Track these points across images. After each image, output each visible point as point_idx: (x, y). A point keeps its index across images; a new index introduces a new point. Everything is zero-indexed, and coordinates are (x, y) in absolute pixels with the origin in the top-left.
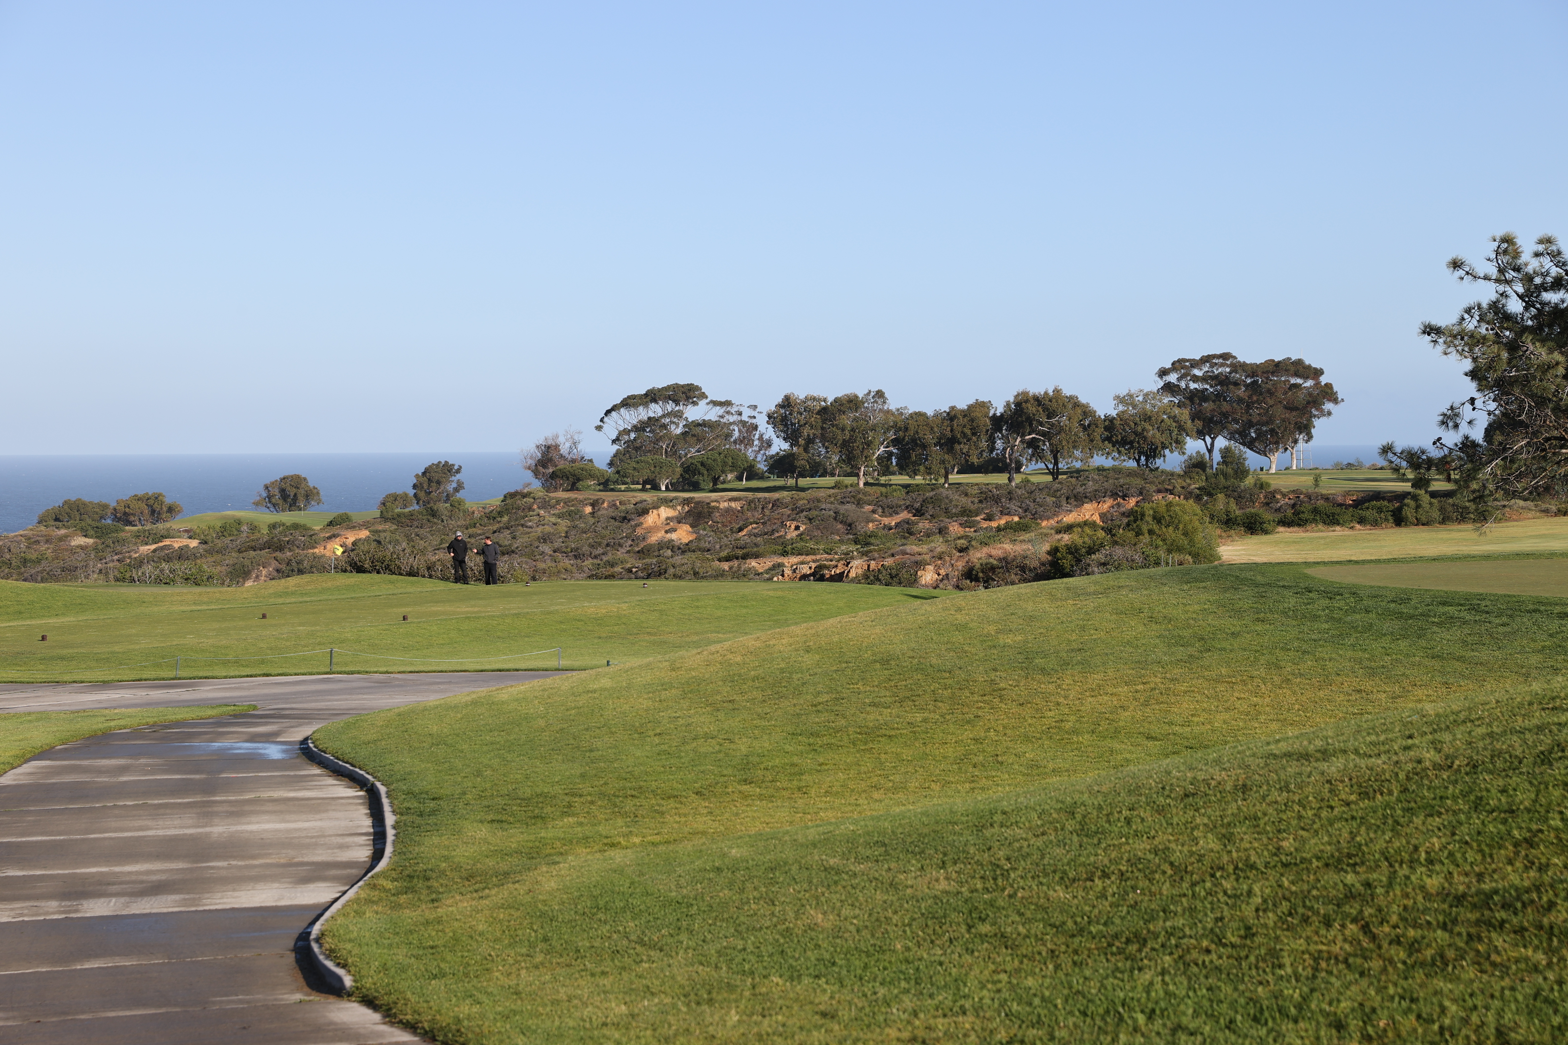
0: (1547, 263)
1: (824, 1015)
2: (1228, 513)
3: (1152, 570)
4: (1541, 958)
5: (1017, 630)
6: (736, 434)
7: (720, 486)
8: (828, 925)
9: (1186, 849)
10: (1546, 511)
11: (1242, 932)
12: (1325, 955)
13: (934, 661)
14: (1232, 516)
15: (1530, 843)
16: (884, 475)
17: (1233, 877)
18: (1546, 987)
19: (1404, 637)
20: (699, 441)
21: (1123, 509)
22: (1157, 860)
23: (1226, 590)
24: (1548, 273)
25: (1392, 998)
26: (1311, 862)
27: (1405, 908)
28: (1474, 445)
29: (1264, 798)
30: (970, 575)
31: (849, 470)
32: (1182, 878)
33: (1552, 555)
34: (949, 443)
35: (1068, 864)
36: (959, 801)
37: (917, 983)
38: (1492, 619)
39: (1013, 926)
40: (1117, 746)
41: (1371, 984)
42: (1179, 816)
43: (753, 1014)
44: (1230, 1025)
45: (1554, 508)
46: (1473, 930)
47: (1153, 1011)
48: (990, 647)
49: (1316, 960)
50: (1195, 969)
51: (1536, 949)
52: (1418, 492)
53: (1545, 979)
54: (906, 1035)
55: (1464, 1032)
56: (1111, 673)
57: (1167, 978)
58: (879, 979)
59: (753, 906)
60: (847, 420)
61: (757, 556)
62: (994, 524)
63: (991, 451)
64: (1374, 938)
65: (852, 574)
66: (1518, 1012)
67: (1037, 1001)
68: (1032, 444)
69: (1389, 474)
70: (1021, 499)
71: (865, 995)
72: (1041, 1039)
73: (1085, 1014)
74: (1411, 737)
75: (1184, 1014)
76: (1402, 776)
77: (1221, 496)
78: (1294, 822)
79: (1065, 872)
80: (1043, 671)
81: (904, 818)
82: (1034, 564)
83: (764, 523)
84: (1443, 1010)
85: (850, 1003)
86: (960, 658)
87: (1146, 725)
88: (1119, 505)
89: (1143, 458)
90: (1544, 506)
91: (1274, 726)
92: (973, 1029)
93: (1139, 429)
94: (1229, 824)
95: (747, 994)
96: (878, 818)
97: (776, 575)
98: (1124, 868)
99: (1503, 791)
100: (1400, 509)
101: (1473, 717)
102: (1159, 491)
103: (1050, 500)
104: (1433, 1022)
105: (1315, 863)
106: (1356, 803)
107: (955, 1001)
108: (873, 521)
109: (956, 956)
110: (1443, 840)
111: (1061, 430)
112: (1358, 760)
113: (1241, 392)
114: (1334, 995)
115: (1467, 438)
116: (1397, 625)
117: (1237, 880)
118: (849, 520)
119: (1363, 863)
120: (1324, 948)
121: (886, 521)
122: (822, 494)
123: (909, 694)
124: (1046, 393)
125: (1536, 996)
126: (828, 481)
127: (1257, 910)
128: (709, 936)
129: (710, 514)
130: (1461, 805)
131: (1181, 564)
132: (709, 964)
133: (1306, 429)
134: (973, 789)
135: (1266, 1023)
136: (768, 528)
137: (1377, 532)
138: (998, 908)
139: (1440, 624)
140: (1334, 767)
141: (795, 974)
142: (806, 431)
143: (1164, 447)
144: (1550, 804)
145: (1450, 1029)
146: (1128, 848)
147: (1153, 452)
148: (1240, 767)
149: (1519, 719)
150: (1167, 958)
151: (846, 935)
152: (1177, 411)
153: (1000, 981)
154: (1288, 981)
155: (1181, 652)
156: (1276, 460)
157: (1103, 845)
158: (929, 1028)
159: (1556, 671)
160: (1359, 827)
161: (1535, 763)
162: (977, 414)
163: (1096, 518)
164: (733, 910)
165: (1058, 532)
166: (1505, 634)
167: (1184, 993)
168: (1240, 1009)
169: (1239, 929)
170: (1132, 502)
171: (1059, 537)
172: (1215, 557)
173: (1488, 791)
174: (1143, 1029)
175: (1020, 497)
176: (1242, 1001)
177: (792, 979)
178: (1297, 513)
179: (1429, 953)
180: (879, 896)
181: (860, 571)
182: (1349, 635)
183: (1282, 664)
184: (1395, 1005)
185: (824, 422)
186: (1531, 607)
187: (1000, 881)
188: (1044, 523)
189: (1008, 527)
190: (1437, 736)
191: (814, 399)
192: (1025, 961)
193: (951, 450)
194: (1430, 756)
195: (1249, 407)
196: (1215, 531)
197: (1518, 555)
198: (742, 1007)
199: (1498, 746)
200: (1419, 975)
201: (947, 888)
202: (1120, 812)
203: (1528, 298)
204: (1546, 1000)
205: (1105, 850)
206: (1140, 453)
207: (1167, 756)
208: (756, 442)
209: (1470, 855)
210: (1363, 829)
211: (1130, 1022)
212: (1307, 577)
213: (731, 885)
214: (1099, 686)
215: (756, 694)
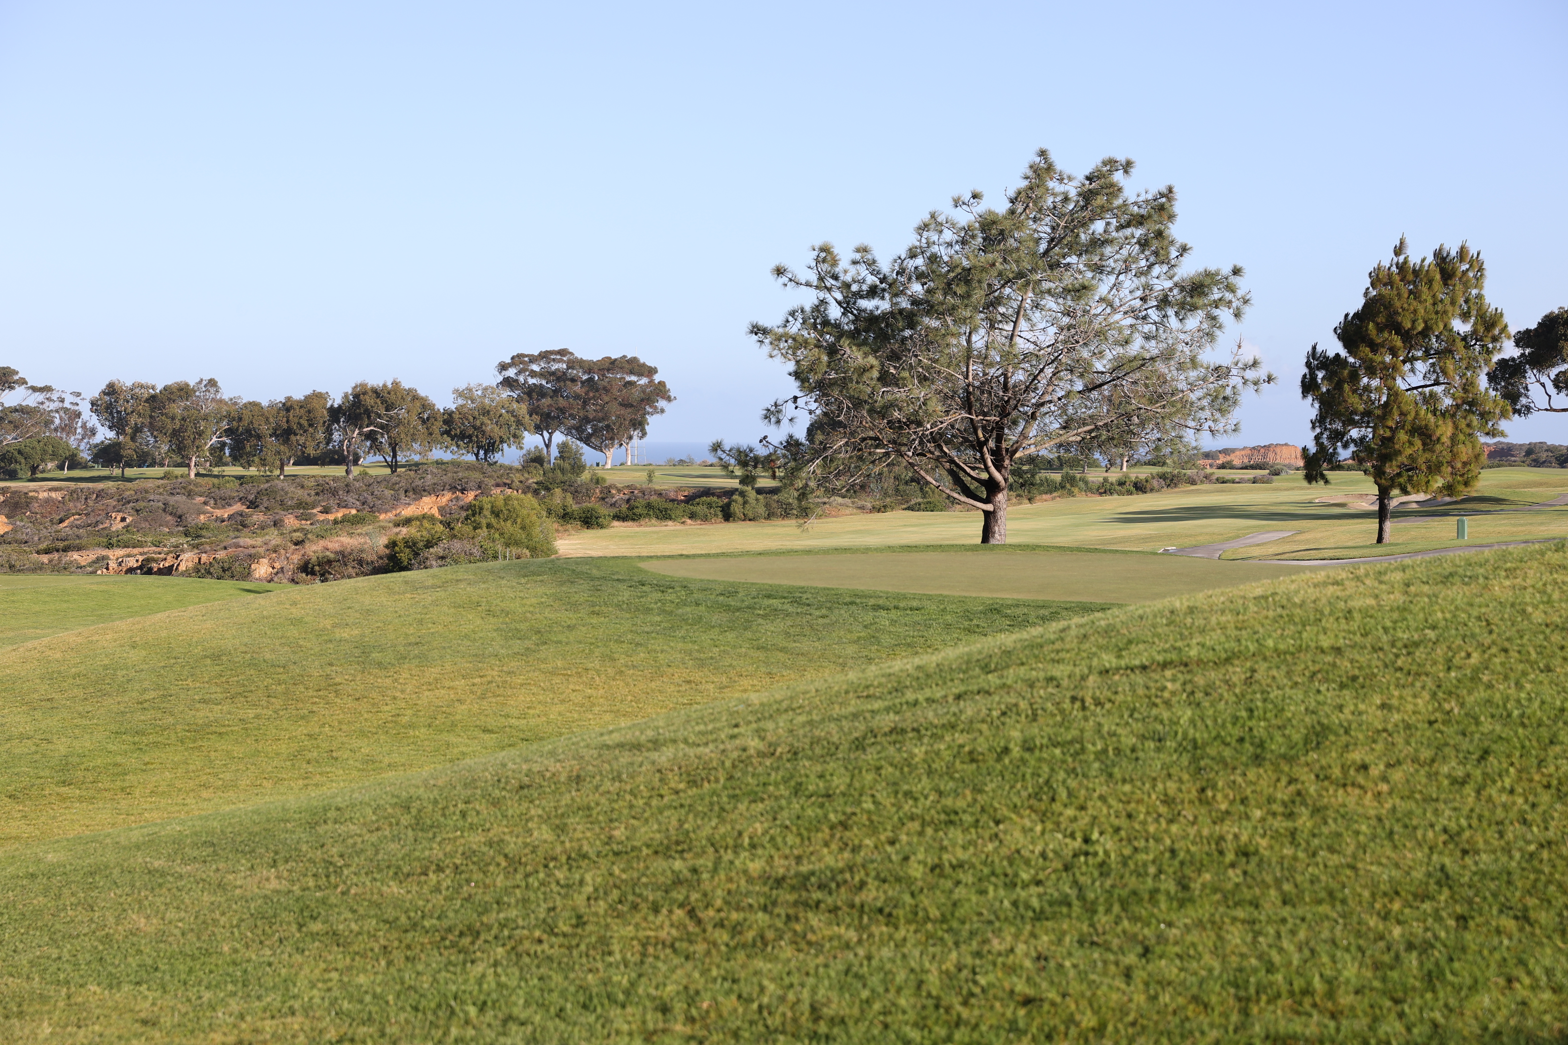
0: (863, 271)
1: (145, 1022)
2: (564, 507)
3: (491, 564)
4: (852, 935)
5: (354, 624)
6: (57, 421)
7: (39, 475)
8: (151, 929)
9: (520, 840)
10: (862, 508)
11: (574, 921)
12: (653, 941)
13: (268, 656)
14: (569, 510)
15: (845, 826)
16: (217, 465)
17: (566, 867)
18: (856, 962)
19: (732, 629)
20: (16, 427)
21: (461, 503)
22: (491, 853)
23: (562, 583)
24: (864, 281)
25: (715, 980)
26: (640, 850)
27: (729, 892)
28: (798, 444)
29: (597, 788)
30: (306, 568)
31: (179, 460)
32: (515, 870)
33: (867, 550)
34: (285, 434)
35: (403, 859)
36: (291, 798)
37: (244, 985)
38: (813, 611)
39: (344, 922)
40: (453, 739)
41: (695, 967)
42: (514, 808)
43: (67, 1025)
44: (560, 1013)
45: (869, 505)
46: (791, 911)
47: (485, 1003)
48: (326, 642)
49: (644, 945)
50: (526, 960)
51: (848, 927)
52: (745, 488)
53: (856, 955)
54: (232, 1039)
55: (781, 1009)
56: (448, 667)
57: (499, 970)
58: (205, 983)
59: (70, 913)
60: (177, 409)
61: (79, 549)
62: (331, 517)
63: (328, 444)
64: (699, 922)
65: (182, 568)
66: (831, 988)
67: (368, 998)
68: (371, 436)
69: (718, 471)
70: (358, 492)
71: (189, 1000)
72: (371, 1036)
73: (416, 1009)
74: (736, 726)
75: (515, 1004)
76: (728, 764)
77: (558, 491)
78: (625, 812)
79: (399, 868)
80: (380, 665)
81: (234, 817)
82: (370, 557)
83: (87, 515)
84: (762, 989)
85: (173, 1009)
86: (294, 653)
87: (483, 718)
88: (457, 498)
89: (482, 452)
90: (860, 503)
91: (608, 717)
92: (302, 1029)
93: (478, 423)
94: (563, 815)
95: (61, 1004)
96: (207, 818)
97: (101, 568)
98: (458, 862)
99: (821, 776)
100: (728, 505)
101: (795, 705)
102: (498, 485)
103: (388, 493)
104: (753, 1001)
105: (645, 851)
106: (684, 791)
107: (284, 1002)
108: (204, 513)
109: (285, 956)
110: (766, 825)
111: (399, 423)
112: (687, 750)
113: (578, 388)
114: (661, 979)
115: (791, 437)
116: (725, 617)
117: (570, 869)
118: (179, 512)
119: (690, 849)
120: (652, 934)
121: (218, 513)
122: (150, 484)
123: (241, 690)
124: (385, 386)
125: (847, 972)
126: (158, 471)
127: (589, 899)
128: (21, 946)
129: (28, 504)
130: (783, 791)
131: (518, 558)
132: (20, 975)
133: (639, 424)
134: (306, 786)
135: (595, 1010)
136: (92, 519)
137: (707, 527)
138: (331, 906)
139: (764, 617)
140: (664, 756)
141: (115, 982)
142: (133, 420)
143: (502, 441)
144: (863, 787)
145: (768, 1007)
146: (462, 841)
147: (491, 447)
148: (574, 758)
149: (837, 707)
150: (500, 950)
151: (171, 939)
152: (515, 405)
153: (330, 980)
154: (617, 967)
155: (517, 645)
156: (612, 456)
157: (438, 839)
158: (256, 1031)
159: (870, 660)
160: (687, 814)
161: (850, 749)
162: (315, 404)
163: (435, 512)
164: (48, 917)
165: (397, 525)
166: (824, 626)
167: (516, 983)
168: (570, 998)
169: (570, 918)
170: (470, 496)
171: (397, 530)
172: (550, 551)
173: (807, 776)
174: (475, 1021)
175: (357, 490)
176: (572, 989)
177: (110, 986)
178: (631, 508)
179: (750, 935)
180: (206, 898)
181: (190, 565)
182: (680, 627)
183: (616, 656)
184: (718, 986)
185: (153, 410)
186: (848, 599)
187: (333, 879)
188: (382, 517)
189: (345, 520)
190: (762, 724)
191: (142, 386)
192: (357, 958)
193: (286, 441)
194: (754, 744)
195: (585, 403)
196: (552, 524)
197: (837, 550)
198: (56, 1018)
199: (817, 733)
200: (741, 956)
201: (278, 887)
202: (455, 806)
203: (846, 305)
204: (857, 976)
205: (440, 844)
206: (479, 448)
207: (503, 748)
208: (79, 430)
209: (791, 839)
210: (691, 817)
211: (461, 1015)
212: (640, 570)
213: (46, 892)
214: (436, 680)
215: (79, 692)
